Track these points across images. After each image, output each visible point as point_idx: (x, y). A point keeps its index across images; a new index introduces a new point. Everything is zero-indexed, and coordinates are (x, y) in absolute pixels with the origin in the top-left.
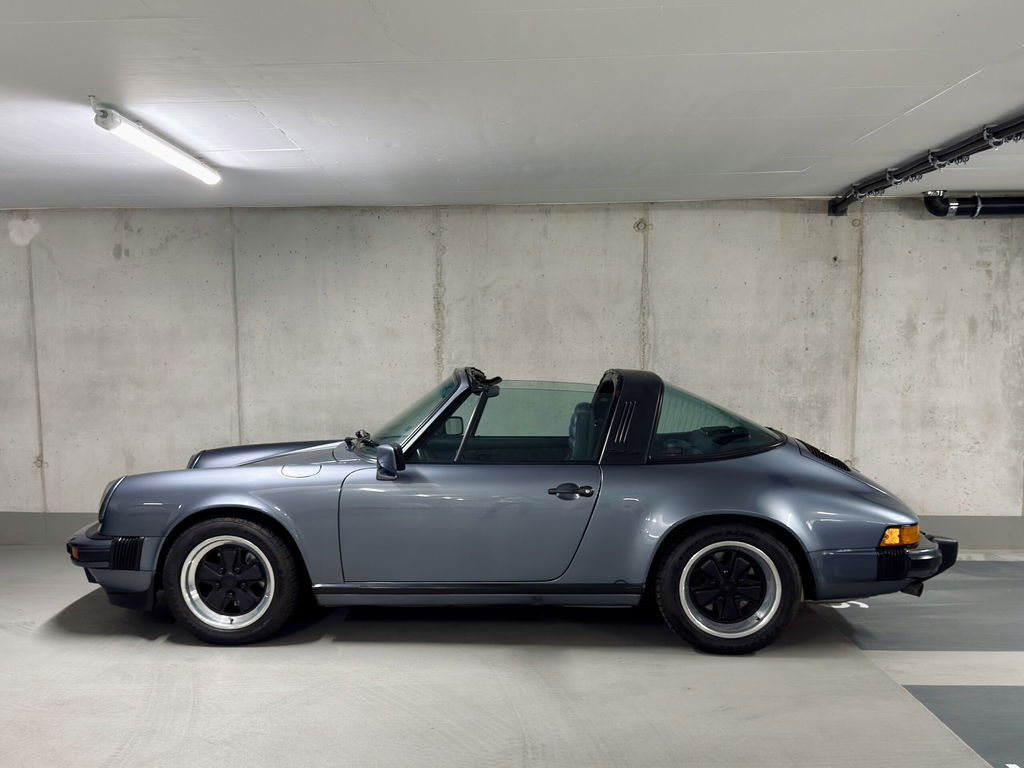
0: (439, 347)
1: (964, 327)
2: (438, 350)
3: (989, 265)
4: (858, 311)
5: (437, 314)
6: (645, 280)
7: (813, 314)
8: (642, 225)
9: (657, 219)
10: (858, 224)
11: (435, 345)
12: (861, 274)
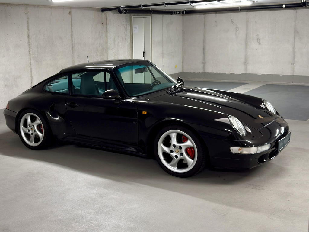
0: (29, 50)
1: (122, 40)
2: (29, 51)
3: (124, 25)
4: (107, 36)
5: (28, 39)
6: (72, 28)
7: (100, 38)
8: (70, 13)
9: (73, 11)
10: (105, 15)
11: (28, 49)
12: (107, 27)
